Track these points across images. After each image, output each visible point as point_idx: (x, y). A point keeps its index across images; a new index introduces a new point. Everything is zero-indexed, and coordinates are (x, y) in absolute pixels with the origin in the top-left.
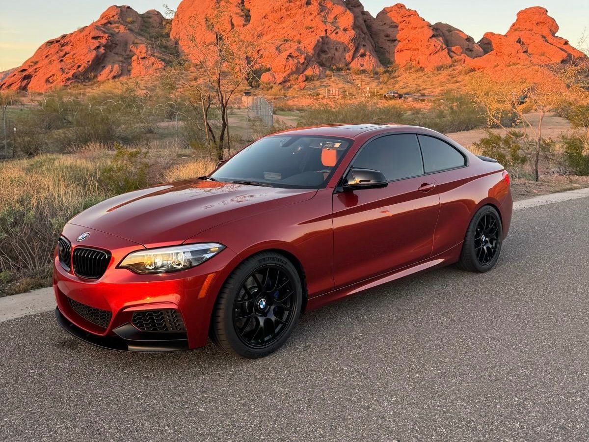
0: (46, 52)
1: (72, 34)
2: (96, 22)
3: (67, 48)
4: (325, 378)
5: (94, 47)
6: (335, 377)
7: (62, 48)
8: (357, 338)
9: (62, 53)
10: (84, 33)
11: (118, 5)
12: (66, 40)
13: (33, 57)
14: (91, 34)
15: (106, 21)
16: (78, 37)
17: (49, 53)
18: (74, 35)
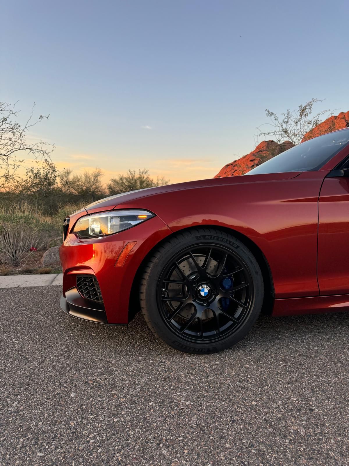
0: (225, 170)
1: (239, 160)
2: (253, 152)
3: (236, 168)
4: (253, 403)
5: (251, 166)
6: (268, 408)
7: (234, 168)
8: (341, 362)
9: (233, 171)
10: (246, 158)
11: (266, 140)
12: (236, 163)
13: (219, 174)
14: (250, 158)
15: (259, 150)
16: (242, 161)
17: (227, 171)
18: (240, 160)
